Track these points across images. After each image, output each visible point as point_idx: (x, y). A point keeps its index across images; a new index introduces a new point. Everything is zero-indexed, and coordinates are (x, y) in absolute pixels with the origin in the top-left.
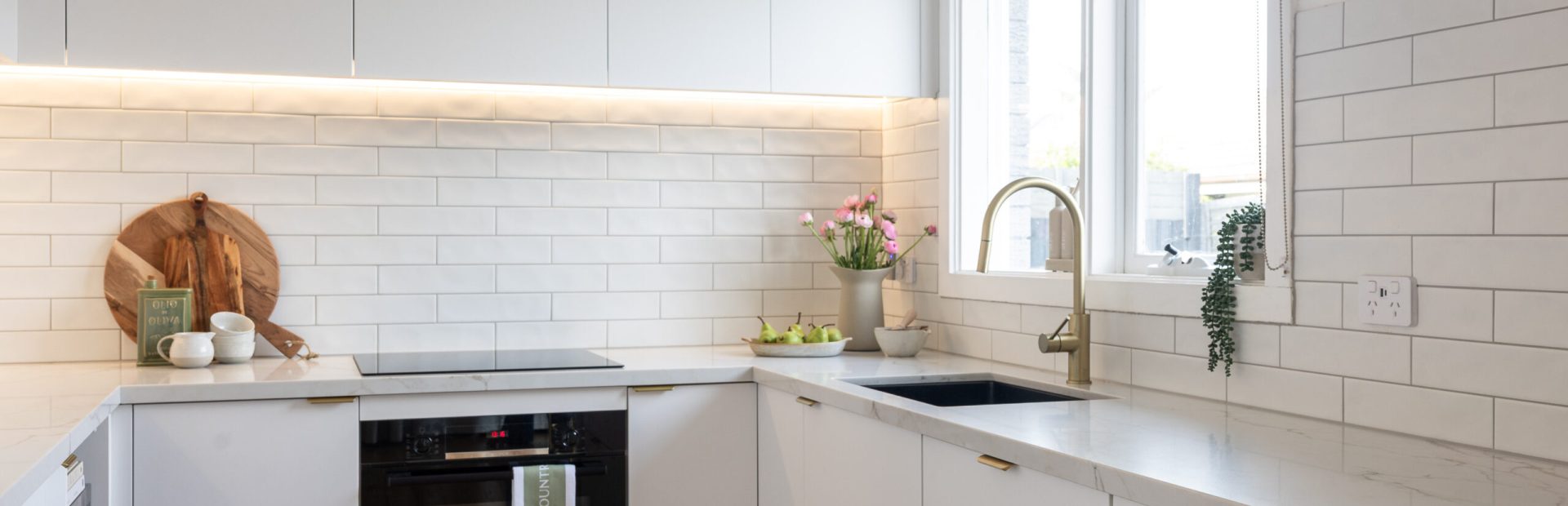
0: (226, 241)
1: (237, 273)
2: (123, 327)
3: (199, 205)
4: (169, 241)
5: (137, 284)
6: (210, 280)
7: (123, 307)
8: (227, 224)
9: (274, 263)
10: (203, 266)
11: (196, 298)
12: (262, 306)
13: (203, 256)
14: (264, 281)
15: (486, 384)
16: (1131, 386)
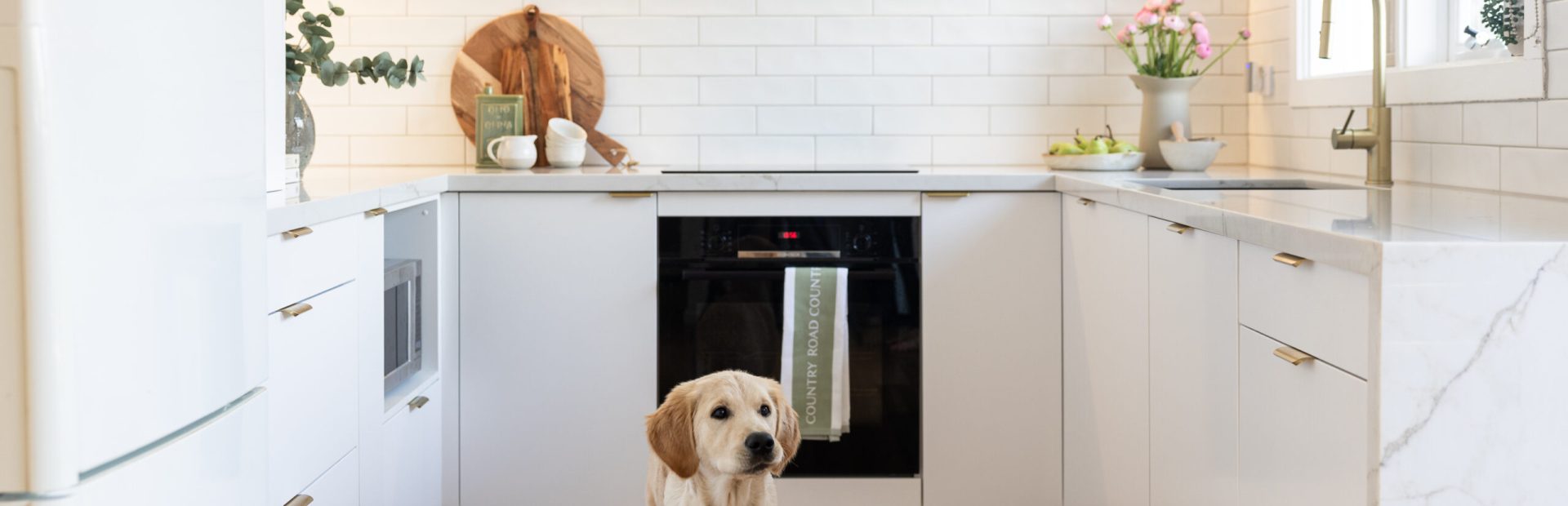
0: (556, 51)
1: (565, 82)
2: (465, 130)
3: (531, 17)
4: (505, 51)
5: (478, 92)
6: (541, 90)
7: (467, 114)
8: (558, 35)
9: (600, 73)
10: (535, 75)
11: (529, 106)
12: (589, 115)
13: (535, 66)
14: (591, 91)
15: (776, 184)
16: (1432, 185)
